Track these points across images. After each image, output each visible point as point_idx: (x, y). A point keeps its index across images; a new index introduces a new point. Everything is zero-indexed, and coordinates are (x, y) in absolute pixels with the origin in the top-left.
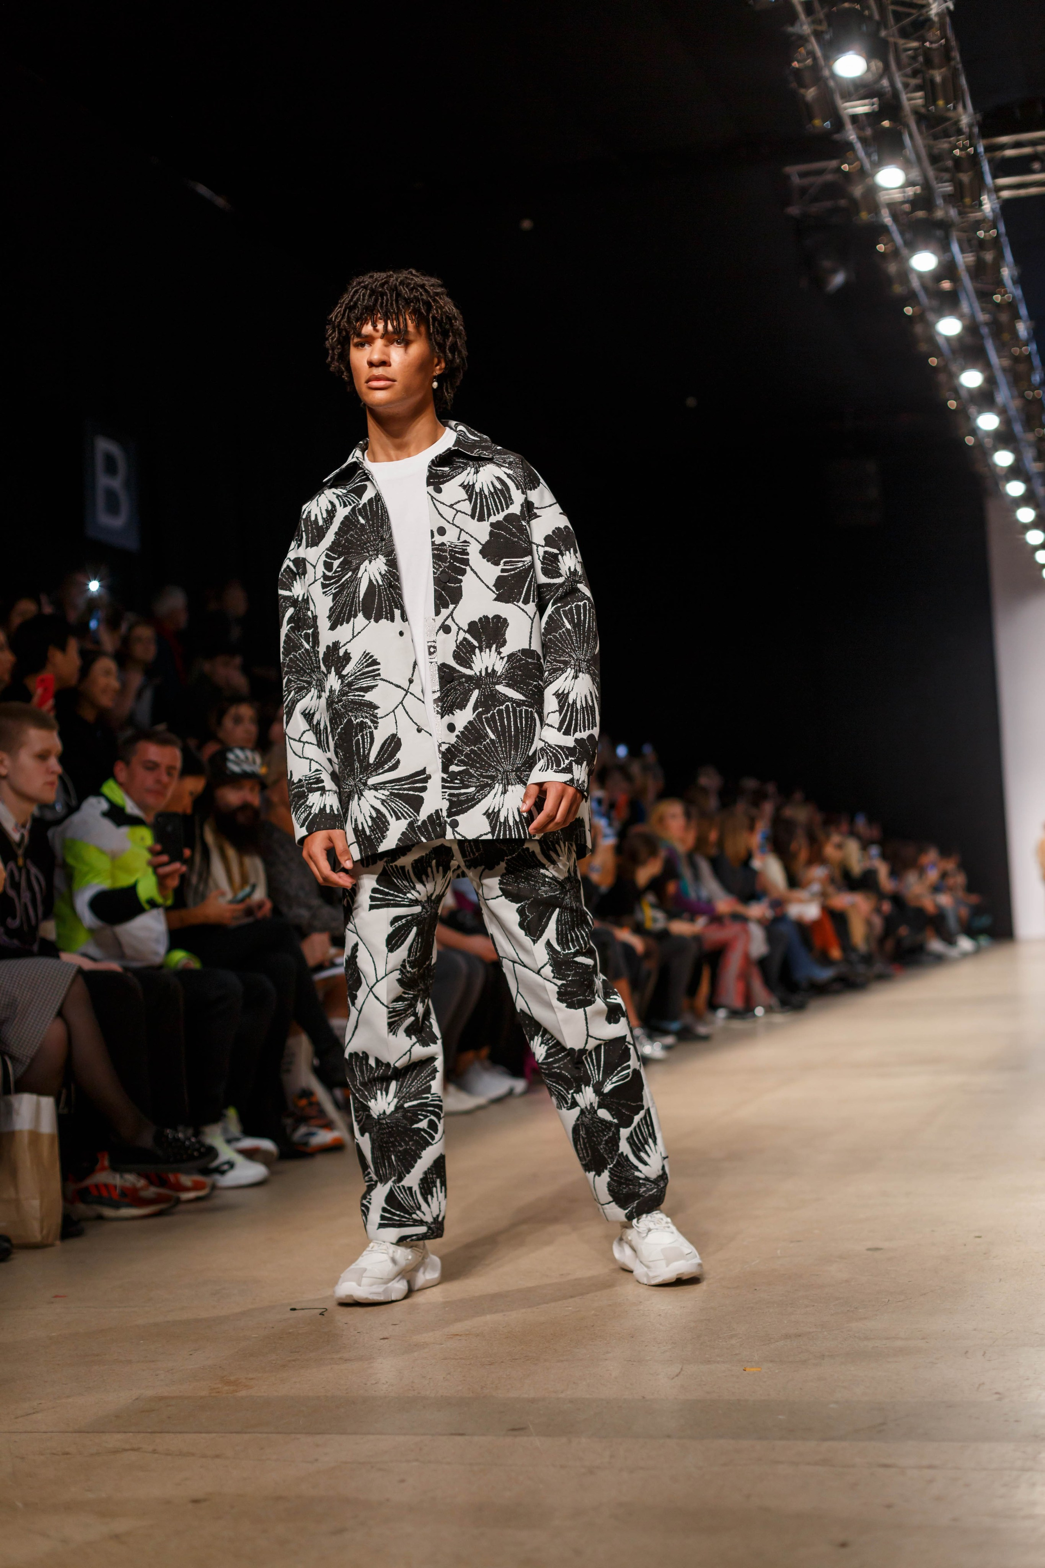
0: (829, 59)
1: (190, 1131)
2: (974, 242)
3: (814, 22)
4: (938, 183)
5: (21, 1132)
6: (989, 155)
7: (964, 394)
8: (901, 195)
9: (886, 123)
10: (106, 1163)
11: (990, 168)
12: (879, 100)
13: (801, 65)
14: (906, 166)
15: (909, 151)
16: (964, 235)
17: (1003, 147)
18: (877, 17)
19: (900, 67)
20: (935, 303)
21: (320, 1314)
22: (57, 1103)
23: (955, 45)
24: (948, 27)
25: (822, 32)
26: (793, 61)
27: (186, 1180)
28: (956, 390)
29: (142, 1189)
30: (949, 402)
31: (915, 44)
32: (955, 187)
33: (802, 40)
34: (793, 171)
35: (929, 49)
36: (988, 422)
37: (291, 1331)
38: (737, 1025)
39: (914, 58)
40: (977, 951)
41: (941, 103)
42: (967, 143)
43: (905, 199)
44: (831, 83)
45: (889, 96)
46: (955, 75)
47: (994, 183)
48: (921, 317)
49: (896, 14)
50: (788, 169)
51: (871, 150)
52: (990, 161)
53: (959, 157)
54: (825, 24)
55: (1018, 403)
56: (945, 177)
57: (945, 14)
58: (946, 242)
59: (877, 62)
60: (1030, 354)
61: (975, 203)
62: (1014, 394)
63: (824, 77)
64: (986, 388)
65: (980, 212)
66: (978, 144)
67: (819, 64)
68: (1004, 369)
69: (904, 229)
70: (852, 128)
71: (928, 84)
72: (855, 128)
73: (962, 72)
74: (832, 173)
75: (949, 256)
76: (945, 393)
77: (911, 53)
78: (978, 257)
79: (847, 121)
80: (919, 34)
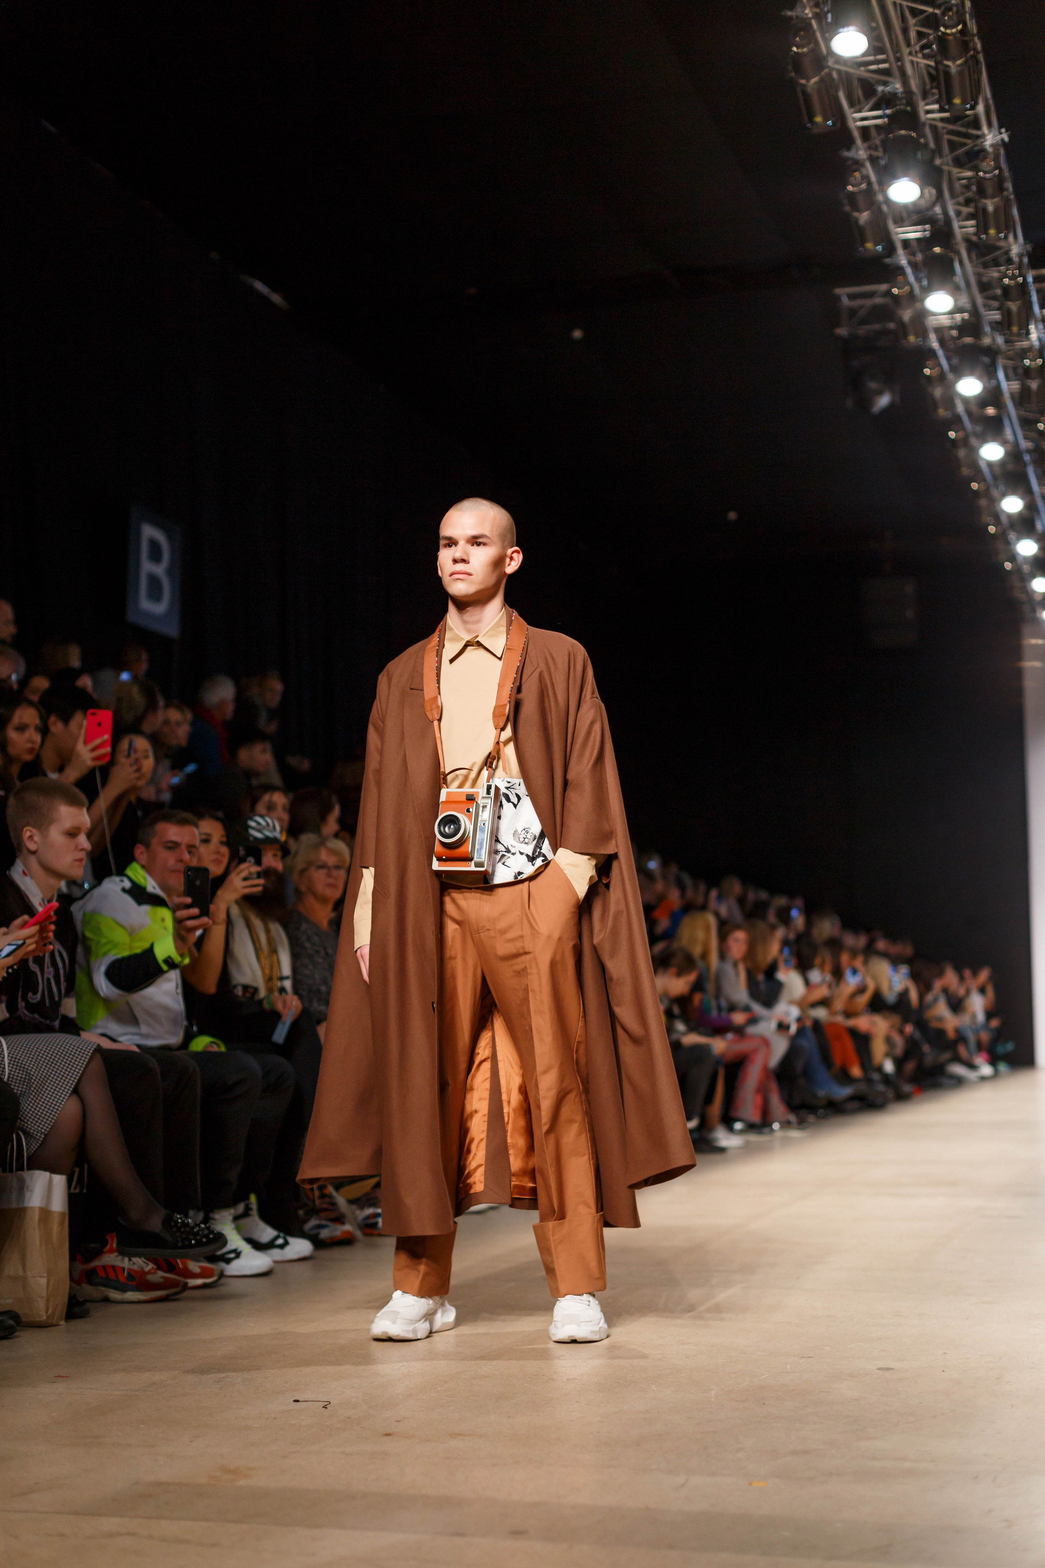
0: (884, 184)
1: (201, 1216)
2: (1020, 371)
3: (869, 148)
4: (986, 311)
5: (32, 1208)
6: (1038, 285)
7: (1004, 519)
8: (950, 321)
9: (937, 250)
10: (115, 1245)
11: (1038, 299)
12: (931, 226)
13: (855, 189)
14: (955, 291)
15: (959, 278)
16: (1010, 363)
18: (932, 145)
19: (953, 195)
20: (979, 429)
21: (323, 1407)
22: (69, 1182)
23: (1008, 176)
24: (1002, 156)
25: (878, 158)
26: (848, 185)
27: (194, 1266)
28: (996, 516)
29: (149, 1272)
30: (990, 527)
31: (969, 174)
32: (1002, 315)
33: (858, 164)
34: (843, 293)
35: (984, 179)
36: (1027, 548)
37: (293, 1422)
38: (753, 1138)
39: (967, 187)
40: (996, 1075)
42: (1017, 272)
43: (953, 325)
44: (885, 208)
45: (941, 223)
46: (1007, 203)
47: (1041, 313)
48: (964, 442)
49: (951, 144)
50: (838, 291)
51: (922, 275)
52: (1039, 291)
53: (1008, 286)
54: (881, 149)
56: (993, 305)
57: (1000, 145)
58: (992, 369)
59: (931, 188)
61: (1023, 332)
63: (878, 201)
64: (1026, 514)
65: (1027, 341)
66: (1027, 274)
67: (873, 188)
68: (1044, 496)
69: (951, 354)
70: (903, 252)
71: (980, 213)
72: (906, 252)
73: (1014, 203)
74: (882, 297)
75: (994, 382)
76: (985, 518)
77: (964, 182)
78: (1022, 386)
79: (899, 245)
80: (973, 163)
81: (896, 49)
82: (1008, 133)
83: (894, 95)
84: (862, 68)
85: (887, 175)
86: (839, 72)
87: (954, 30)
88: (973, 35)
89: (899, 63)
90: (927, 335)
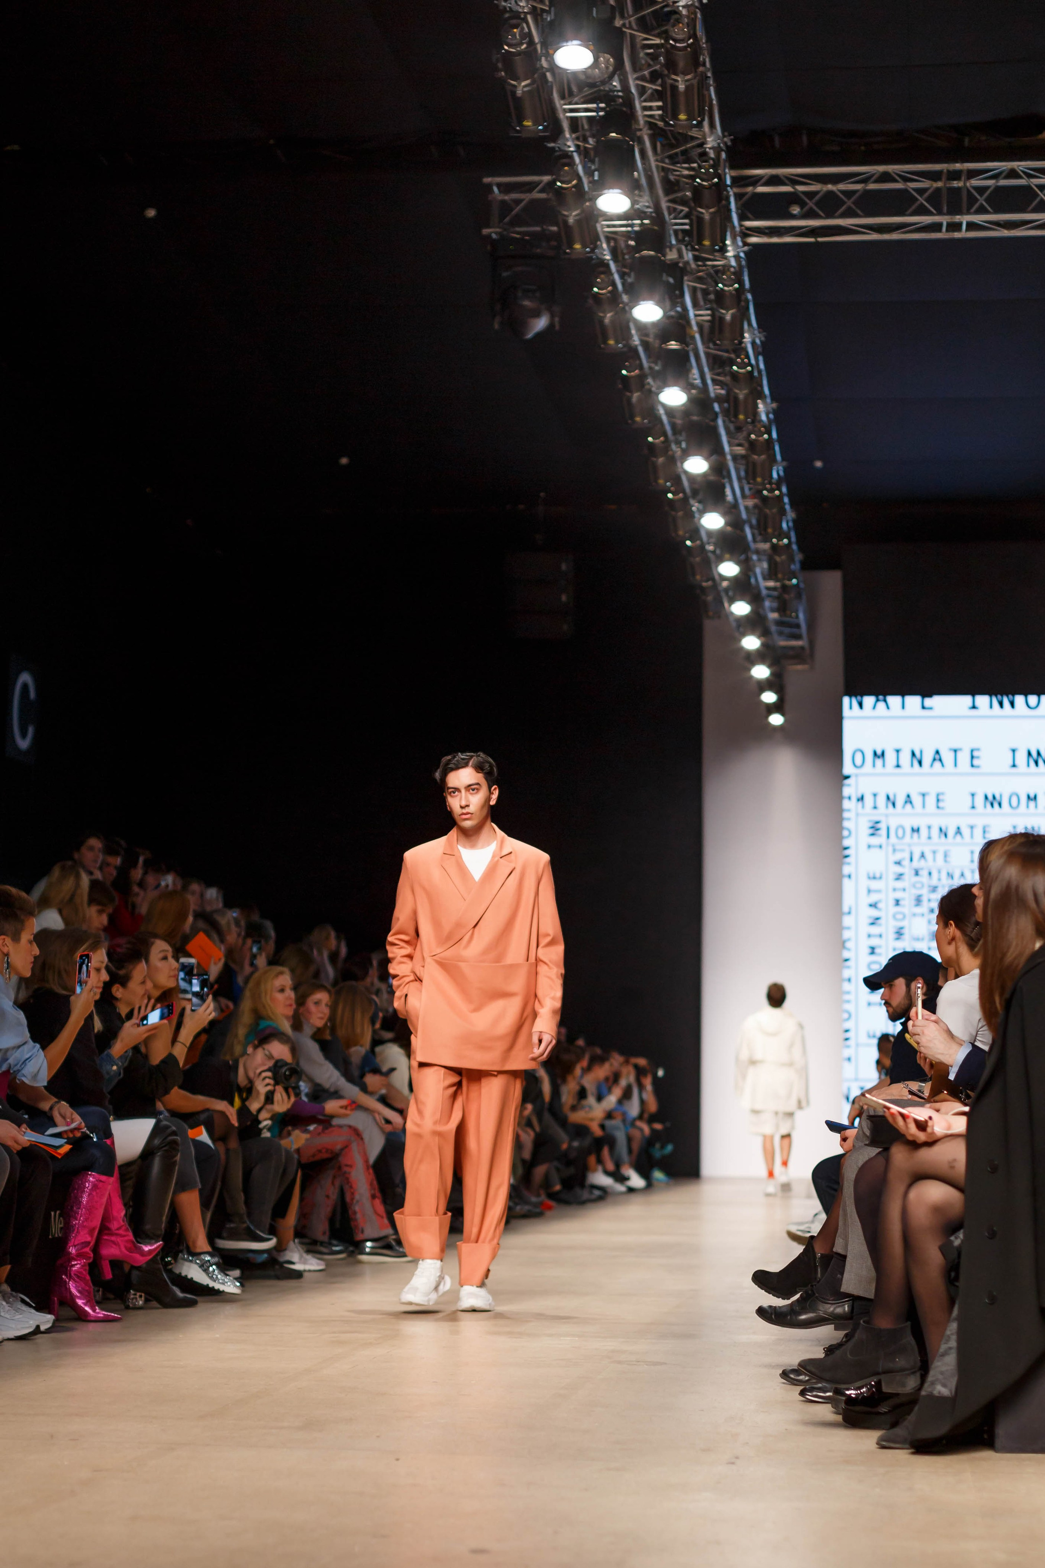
0: (550, 46)
2: (712, 297)
4: (671, 218)
6: (736, 190)
7: (686, 483)
8: (625, 226)
11: (737, 208)
12: (606, 104)
13: (512, 49)
14: (633, 189)
15: (639, 175)
16: (700, 286)
17: (755, 181)
18: (612, 2)
19: (635, 68)
20: (657, 368)
23: (705, 48)
24: (698, 24)
25: (543, 10)
26: (502, 44)
28: (676, 477)
30: (668, 491)
31: (658, 41)
32: (691, 225)
33: (518, 18)
34: (493, 181)
35: (675, 48)
36: (713, 521)
39: (654, 57)
42: (711, 170)
43: (630, 231)
44: (549, 75)
45: (620, 100)
46: (702, 84)
47: (741, 226)
48: (640, 382)
50: (487, 180)
51: (593, 168)
52: (738, 197)
53: (700, 185)
55: (750, 503)
56: (682, 211)
57: (697, 8)
58: (677, 292)
59: (609, 56)
60: (769, 442)
61: (717, 247)
62: (747, 492)
63: (542, 67)
64: (712, 478)
65: (721, 261)
66: (725, 174)
67: (536, 49)
68: (735, 458)
69: (625, 270)
70: (571, 135)
71: (669, 93)
72: (574, 136)
73: (711, 82)
74: (541, 191)
75: (679, 309)
76: (661, 481)
77: (652, 51)
78: (713, 315)
79: (566, 125)
80: (664, 29)
85: (555, 35)
90: (599, 243)
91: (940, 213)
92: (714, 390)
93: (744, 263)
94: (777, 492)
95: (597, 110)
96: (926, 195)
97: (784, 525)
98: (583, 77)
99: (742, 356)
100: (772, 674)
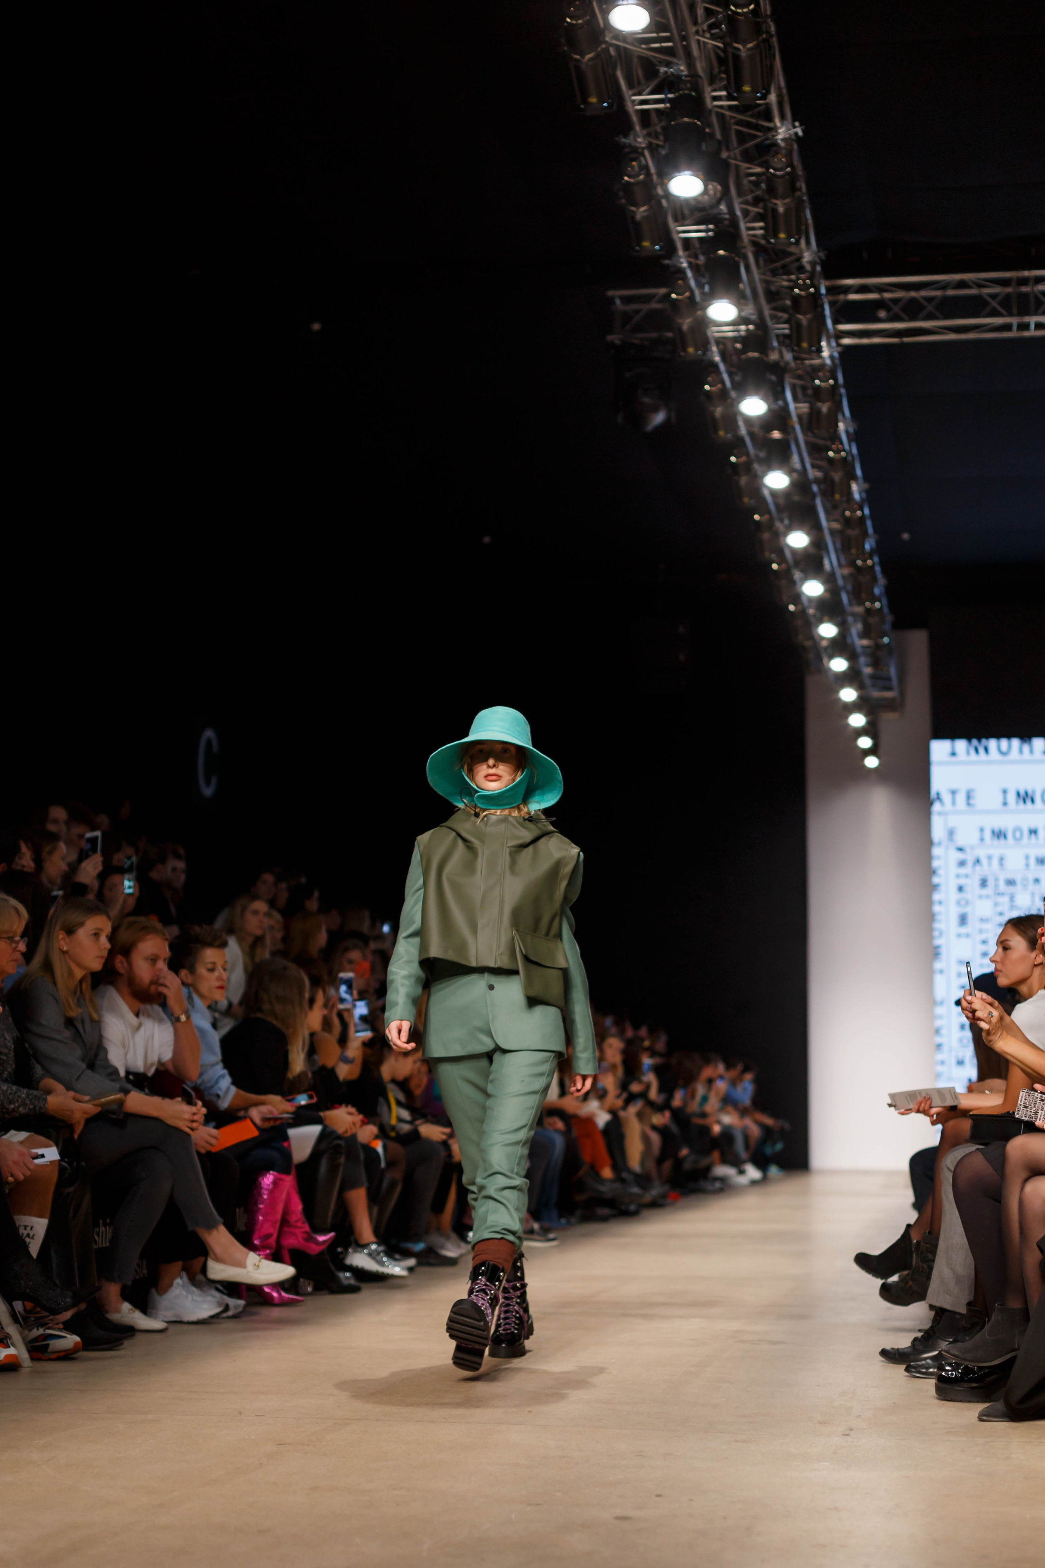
0: (665, 175)
2: (810, 392)
3: (649, 135)
4: (773, 323)
6: (830, 298)
7: (788, 555)
8: (733, 332)
9: (721, 252)
11: (832, 313)
12: (715, 226)
13: (632, 179)
14: (739, 300)
15: (744, 285)
16: (798, 382)
17: (847, 290)
18: (718, 136)
19: (740, 194)
20: (762, 455)
23: (801, 175)
24: (795, 152)
25: (658, 146)
26: (623, 175)
28: (780, 550)
30: (773, 563)
31: (758, 170)
32: (791, 329)
33: (636, 153)
34: (616, 294)
35: (775, 176)
36: (813, 589)
39: (756, 184)
41: (782, 236)
42: (808, 281)
43: (737, 335)
44: (664, 203)
45: (727, 222)
46: (799, 207)
47: (834, 328)
48: (747, 467)
49: (740, 135)
50: (610, 293)
51: (704, 281)
52: (832, 304)
53: (798, 294)
54: (662, 138)
55: (846, 571)
56: (782, 317)
57: (792, 140)
58: (779, 388)
59: (715, 184)
60: (862, 519)
61: (813, 348)
62: (843, 561)
63: (658, 195)
64: (812, 551)
65: (818, 359)
66: (819, 284)
67: (652, 180)
68: (832, 532)
69: (734, 370)
70: (684, 253)
71: (770, 214)
72: (687, 253)
73: (807, 205)
74: (659, 302)
75: (781, 403)
76: (767, 554)
77: (753, 178)
78: (811, 408)
79: (679, 245)
80: (764, 159)
81: (681, 26)
82: (803, 127)
83: (679, 77)
84: (643, 46)
85: (668, 166)
86: (617, 48)
87: (745, 10)
88: (766, 16)
89: (684, 43)
90: (708, 346)
91: (1011, 314)
92: (812, 473)
93: (837, 361)
94: (869, 562)
95: (707, 231)
96: (999, 298)
97: (877, 591)
98: (693, 203)
99: (837, 443)
100: (868, 723)
